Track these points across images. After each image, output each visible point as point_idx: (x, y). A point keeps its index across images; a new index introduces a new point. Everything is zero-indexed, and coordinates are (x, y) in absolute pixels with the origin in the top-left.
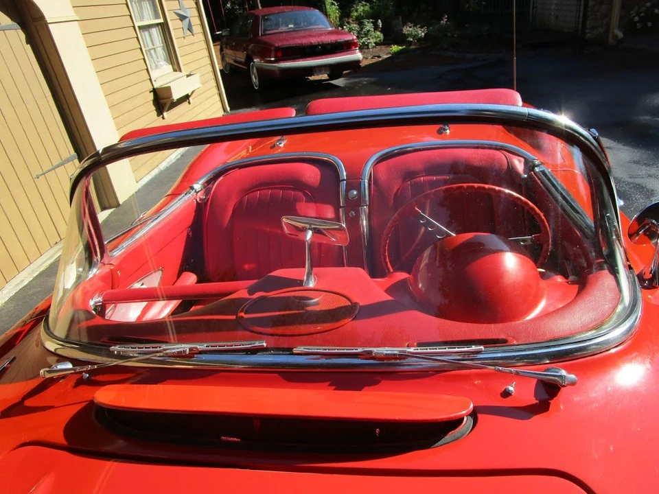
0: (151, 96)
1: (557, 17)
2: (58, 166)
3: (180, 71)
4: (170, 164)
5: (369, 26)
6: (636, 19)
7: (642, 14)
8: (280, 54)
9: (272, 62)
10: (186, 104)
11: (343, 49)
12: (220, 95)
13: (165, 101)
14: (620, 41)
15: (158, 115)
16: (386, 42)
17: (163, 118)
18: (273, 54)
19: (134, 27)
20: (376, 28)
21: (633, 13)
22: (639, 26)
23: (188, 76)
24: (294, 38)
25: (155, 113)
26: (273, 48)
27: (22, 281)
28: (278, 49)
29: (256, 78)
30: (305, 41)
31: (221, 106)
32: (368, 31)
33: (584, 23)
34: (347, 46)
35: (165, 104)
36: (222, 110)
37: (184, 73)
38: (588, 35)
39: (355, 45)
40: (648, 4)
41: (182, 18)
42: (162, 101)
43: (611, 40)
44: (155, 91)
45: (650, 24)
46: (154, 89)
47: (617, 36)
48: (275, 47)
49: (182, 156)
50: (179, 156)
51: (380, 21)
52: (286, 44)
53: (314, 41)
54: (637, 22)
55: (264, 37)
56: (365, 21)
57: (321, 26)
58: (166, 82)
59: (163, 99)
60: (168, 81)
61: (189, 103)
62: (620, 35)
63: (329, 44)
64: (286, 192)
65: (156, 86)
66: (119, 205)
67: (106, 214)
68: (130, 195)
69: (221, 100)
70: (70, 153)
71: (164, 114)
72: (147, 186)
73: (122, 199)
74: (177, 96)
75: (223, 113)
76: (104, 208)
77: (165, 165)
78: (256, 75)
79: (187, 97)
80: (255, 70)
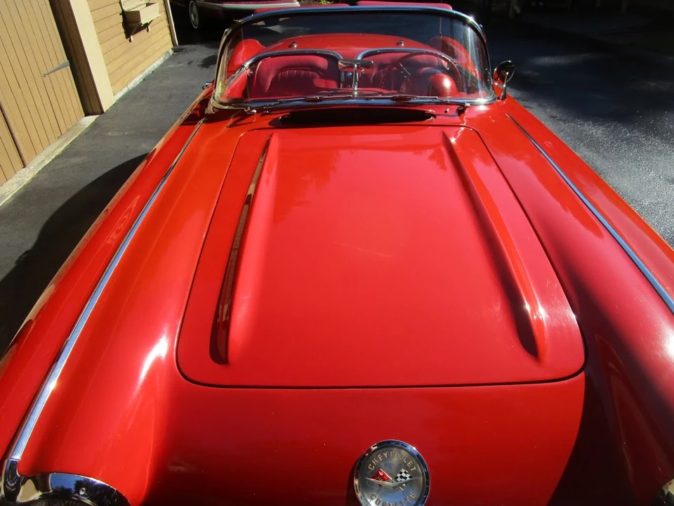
0: (120, 19)
2: (58, 69)
4: (136, 85)
10: (145, 30)
12: (170, 28)
13: (133, 24)
15: (127, 38)
17: (130, 41)
23: (148, 5)
25: (124, 35)
27: (43, 161)
29: (195, 17)
31: (170, 39)
35: (133, 27)
36: (171, 43)
42: (130, 25)
44: (124, 14)
46: (123, 11)
49: (144, 80)
50: (141, 80)
58: (132, 6)
59: (132, 22)
60: (135, 6)
61: (148, 30)
64: (307, 72)
65: (126, 9)
66: (102, 112)
67: (92, 119)
68: (111, 105)
69: (171, 34)
70: (63, 59)
71: (132, 37)
72: (122, 99)
73: (106, 107)
74: (143, 21)
75: (172, 46)
76: (87, 114)
77: (131, 85)
78: (196, 13)
79: (147, 25)
80: (194, 8)
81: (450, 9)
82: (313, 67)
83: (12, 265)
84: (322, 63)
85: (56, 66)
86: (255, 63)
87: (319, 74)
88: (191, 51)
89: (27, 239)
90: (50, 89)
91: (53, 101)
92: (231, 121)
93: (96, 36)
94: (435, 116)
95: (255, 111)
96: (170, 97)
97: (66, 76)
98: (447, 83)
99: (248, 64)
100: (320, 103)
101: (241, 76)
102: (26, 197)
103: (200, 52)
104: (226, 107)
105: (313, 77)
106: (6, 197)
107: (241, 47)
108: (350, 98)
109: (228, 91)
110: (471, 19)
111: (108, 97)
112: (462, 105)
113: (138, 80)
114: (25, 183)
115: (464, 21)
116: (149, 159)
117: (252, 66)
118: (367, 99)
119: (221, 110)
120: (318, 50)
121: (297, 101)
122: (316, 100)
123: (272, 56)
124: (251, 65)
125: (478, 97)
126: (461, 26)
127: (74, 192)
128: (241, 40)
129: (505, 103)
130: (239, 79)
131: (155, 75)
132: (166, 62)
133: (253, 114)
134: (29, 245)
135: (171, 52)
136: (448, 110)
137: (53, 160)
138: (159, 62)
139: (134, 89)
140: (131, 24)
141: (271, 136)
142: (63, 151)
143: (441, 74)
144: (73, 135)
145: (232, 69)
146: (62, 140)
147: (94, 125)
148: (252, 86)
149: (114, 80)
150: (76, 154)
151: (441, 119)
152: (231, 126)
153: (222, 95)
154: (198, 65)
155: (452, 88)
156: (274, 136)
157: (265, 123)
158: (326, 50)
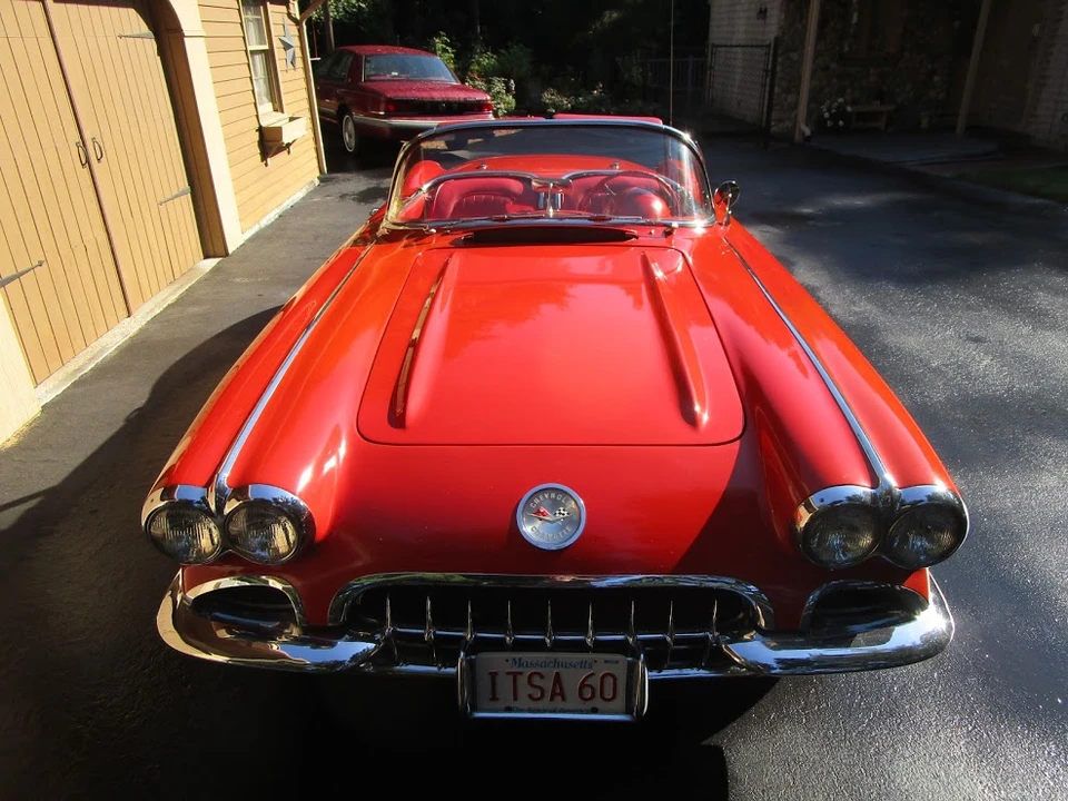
0: (256, 136)
1: (739, 103)
2: (176, 196)
3: (282, 112)
4: (269, 222)
5: (499, 86)
6: (827, 115)
7: (834, 111)
8: (391, 108)
9: (380, 117)
10: (286, 152)
11: (473, 110)
12: (317, 150)
13: (273, 144)
14: (808, 139)
15: (262, 161)
16: (518, 111)
17: (266, 165)
18: (383, 106)
19: (246, 51)
20: (508, 90)
21: (824, 108)
22: (829, 124)
23: (292, 119)
24: (411, 89)
25: (259, 157)
26: (382, 99)
27: (152, 311)
28: (390, 101)
29: (350, 137)
30: (425, 95)
31: (317, 165)
32: (499, 93)
33: (769, 113)
34: (479, 107)
35: (271, 148)
36: (318, 170)
37: (287, 115)
38: (774, 129)
39: (489, 107)
40: (841, 100)
41: (287, 47)
43: (797, 137)
44: (261, 130)
45: (841, 123)
46: (260, 127)
47: (804, 134)
48: (386, 97)
49: (280, 217)
50: (277, 216)
51: (512, 82)
52: (401, 95)
53: (437, 96)
54: (826, 120)
55: (368, 84)
56: (496, 79)
57: (443, 78)
58: (272, 121)
59: (271, 141)
60: (275, 121)
61: (289, 152)
62: (808, 132)
63: (455, 102)
64: (499, 197)
65: (264, 124)
66: (227, 254)
67: (213, 262)
68: (238, 246)
69: (318, 157)
70: (184, 184)
71: (269, 160)
72: (251, 240)
73: (231, 249)
74: (286, 140)
75: (318, 174)
76: (207, 256)
77: (265, 222)
78: (353, 132)
79: (289, 145)
80: (351, 125)
81: (660, 124)
82: (507, 193)
83: (121, 424)
84: (517, 187)
85: (175, 192)
86: (435, 186)
87: (512, 199)
88: (344, 181)
89: (138, 396)
90: (165, 221)
91: (169, 237)
92: (405, 242)
93: (226, 157)
94: (637, 237)
95: (434, 231)
96: (316, 238)
97: (185, 205)
98: (658, 205)
99: (425, 187)
100: (508, 222)
101: (419, 200)
102: (134, 349)
103: (357, 183)
104: (402, 228)
105: (505, 203)
106: (108, 349)
107: (418, 168)
108: (542, 218)
109: (402, 214)
110: (687, 137)
111: (236, 235)
112: (669, 226)
113: (272, 216)
114: (131, 334)
115: (679, 138)
116: (286, 310)
117: (432, 190)
118: (561, 219)
119: (393, 231)
120: (511, 172)
121: (481, 221)
122: (504, 220)
123: (456, 178)
124: (430, 188)
125: (693, 219)
126: (676, 143)
127: (195, 345)
128: (419, 160)
129: (728, 228)
130: (414, 204)
131: (295, 210)
132: (310, 195)
133: (432, 234)
134: (141, 402)
135: (317, 182)
136: (653, 232)
137: (165, 309)
138: (300, 195)
139: (268, 227)
140: (269, 143)
141: (450, 257)
142: (178, 299)
143: (653, 196)
144: (189, 281)
145: (407, 192)
146: (174, 287)
147: (215, 270)
148: (431, 208)
149: (244, 212)
150: (195, 303)
151: (643, 240)
152: (405, 246)
153: (397, 215)
154: (354, 199)
155: (663, 211)
156: (454, 256)
157: (446, 241)
158: (520, 173)
